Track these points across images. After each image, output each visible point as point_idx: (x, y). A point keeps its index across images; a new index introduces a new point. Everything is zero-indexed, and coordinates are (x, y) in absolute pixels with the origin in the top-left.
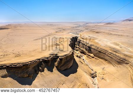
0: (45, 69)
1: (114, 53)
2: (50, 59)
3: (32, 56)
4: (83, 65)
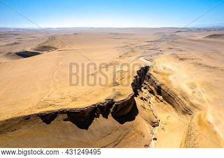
0: (101, 115)
1: (183, 100)
2: (105, 104)
3: (88, 101)
4: (144, 111)
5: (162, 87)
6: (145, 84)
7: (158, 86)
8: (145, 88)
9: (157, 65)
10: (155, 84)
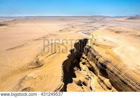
5: (108, 66)
6: (83, 58)
7: (102, 64)
8: (84, 64)
9: (95, 37)
10: (97, 60)
